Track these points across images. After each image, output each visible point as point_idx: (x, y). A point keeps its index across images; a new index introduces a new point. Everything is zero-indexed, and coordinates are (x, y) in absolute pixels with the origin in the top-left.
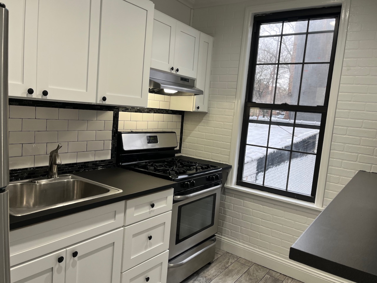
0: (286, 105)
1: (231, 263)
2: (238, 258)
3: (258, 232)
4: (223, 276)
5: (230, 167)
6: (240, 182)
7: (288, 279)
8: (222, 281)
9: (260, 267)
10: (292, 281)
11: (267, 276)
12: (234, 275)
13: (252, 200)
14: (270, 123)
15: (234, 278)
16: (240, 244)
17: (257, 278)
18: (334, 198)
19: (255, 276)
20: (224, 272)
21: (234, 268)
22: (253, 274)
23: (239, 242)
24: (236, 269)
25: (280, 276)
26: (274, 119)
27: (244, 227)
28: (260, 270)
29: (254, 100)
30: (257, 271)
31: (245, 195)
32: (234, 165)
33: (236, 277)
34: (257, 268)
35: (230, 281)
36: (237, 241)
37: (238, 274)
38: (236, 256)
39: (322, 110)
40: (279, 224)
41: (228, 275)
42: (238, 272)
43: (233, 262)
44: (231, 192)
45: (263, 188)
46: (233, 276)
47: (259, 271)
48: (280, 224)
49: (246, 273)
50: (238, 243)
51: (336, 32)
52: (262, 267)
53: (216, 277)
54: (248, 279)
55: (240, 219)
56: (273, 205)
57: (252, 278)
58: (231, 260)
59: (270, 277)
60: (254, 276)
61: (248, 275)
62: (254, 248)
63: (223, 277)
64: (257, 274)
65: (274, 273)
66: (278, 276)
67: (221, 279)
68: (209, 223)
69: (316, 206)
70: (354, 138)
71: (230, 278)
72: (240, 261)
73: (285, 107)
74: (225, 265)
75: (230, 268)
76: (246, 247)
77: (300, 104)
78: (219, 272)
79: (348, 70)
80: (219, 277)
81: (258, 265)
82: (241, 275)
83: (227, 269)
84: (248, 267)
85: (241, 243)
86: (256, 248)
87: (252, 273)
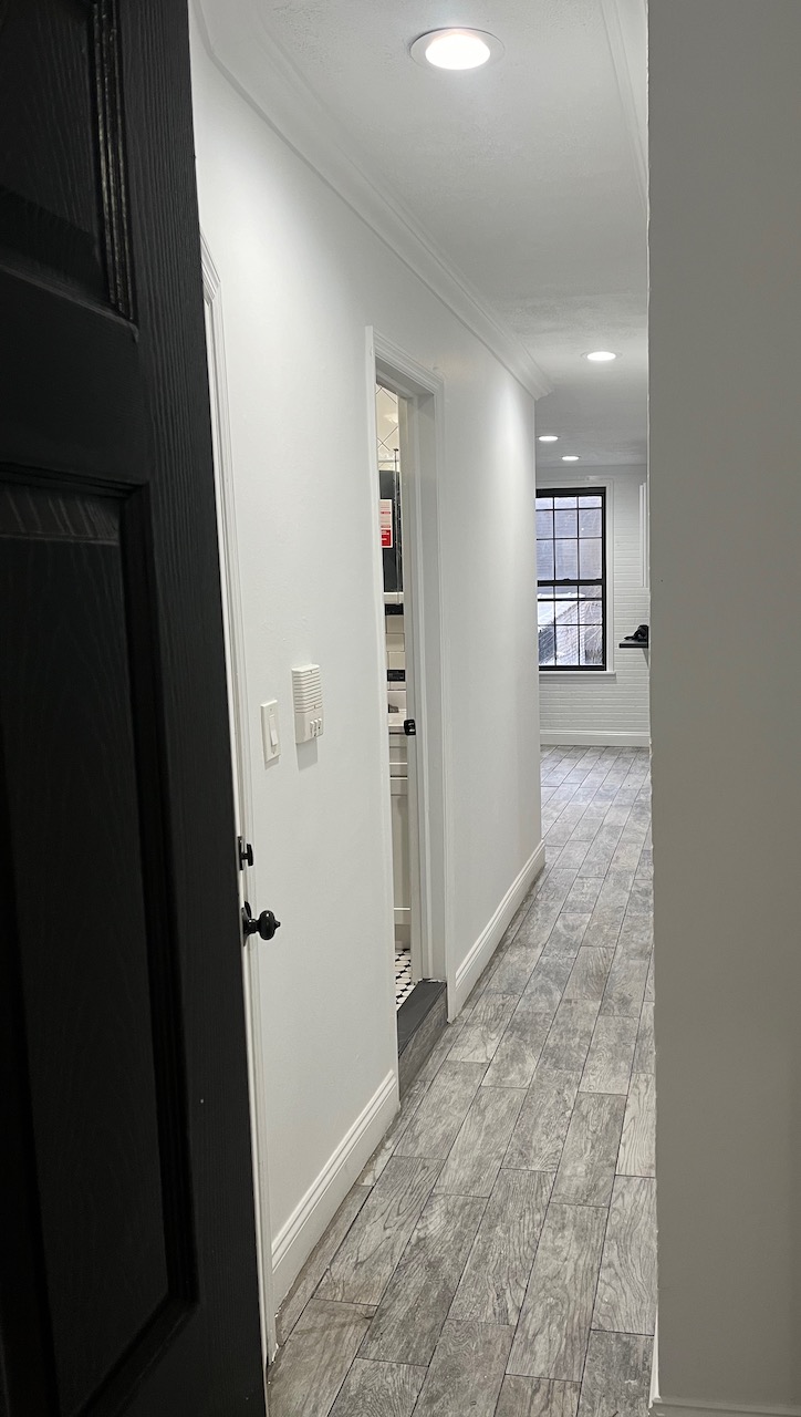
14: (554, 600)
39: (602, 582)
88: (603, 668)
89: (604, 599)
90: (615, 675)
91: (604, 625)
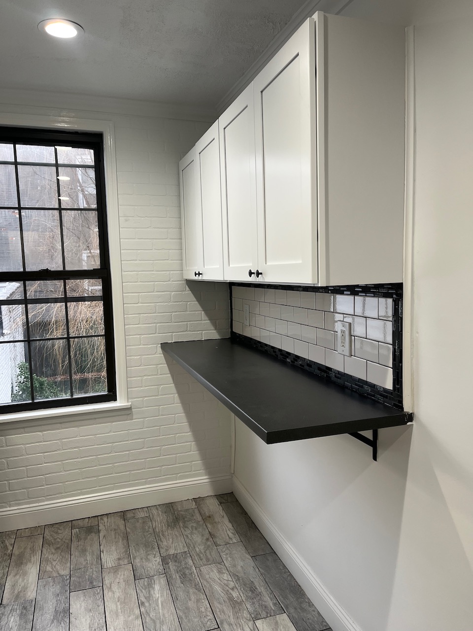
0: (46, 271)
1: (11, 544)
3: (42, 475)
4: (15, 569)
7: (102, 520)
8: (20, 575)
9: (57, 526)
10: (108, 518)
11: (74, 531)
12: (31, 557)
13: (22, 430)
14: (26, 302)
15: (35, 562)
17: (64, 542)
19: (60, 540)
20: (12, 564)
21: (22, 550)
22: (55, 539)
24: (25, 548)
25: (90, 521)
27: (14, 479)
28: (60, 529)
30: (57, 533)
33: (35, 558)
34: (53, 529)
35: (32, 569)
36: (7, 507)
37: (36, 553)
38: (10, 532)
39: (103, 273)
40: (72, 448)
41: (22, 563)
42: (33, 551)
43: (13, 543)
46: (30, 561)
47: (59, 531)
48: (75, 448)
49: (44, 545)
50: (9, 509)
51: (98, 168)
52: (59, 524)
53: (5, 577)
54: (53, 551)
55: (5, 469)
56: (59, 425)
57: (58, 546)
58: (6, 541)
59: (79, 531)
60: (58, 542)
61: (50, 546)
62: (39, 503)
63: (18, 570)
64: (60, 536)
65: (80, 522)
66: (88, 522)
67: (16, 575)
69: (120, 403)
70: (149, 306)
71: (29, 565)
72: (21, 534)
73: (45, 275)
74: (5, 554)
75: (16, 552)
77: (67, 269)
78: (5, 567)
79: (126, 221)
80: (12, 574)
81: (52, 525)
82: (40, 552)
83: (13, 557)
84: (42, 536)
85: (13, 506)
87: (52, 541)
88: (112, 397)
89: (107, 298)
90: (131, 408)
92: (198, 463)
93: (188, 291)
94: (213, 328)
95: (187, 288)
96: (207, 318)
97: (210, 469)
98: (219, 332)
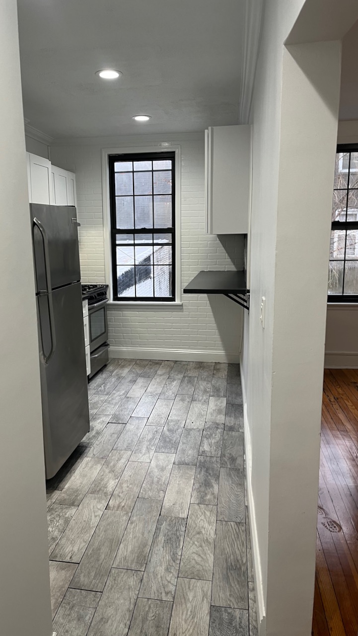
0: (145, 229)
2: (125, 360)
5: (107, 286)
6: (116, 298)
10: (167, 361)
13: (129, 309)
14: (134, 245)
16: (124, 349)
18: (195, 276)
22: (140, 363)
23: (123, 346)
26: (137, 242)
27: (125, 334)
29: (118, 227)
31: (124, 307)
32: (110, 284)
39: (172, 231)
43: (122, 361)
44: (110, 307)
45: (136, 299)
51: (173, 170)
52: (144, 360)
55: (122, 328)
61: (137, 365)
63: (121, 369)
65: (154, 361)
68: (104, 331)
69: (177, 303)
73: (144, 231)
76: (130, 349)
77: (155, 227)
79: (185, 200)
80: (118, 369)
82: (132, 365)
86: (137, 347)
88: (173, 299)
89: (173, 245)
90: (182, 305)
91: (173, 264)
92: (219, 342)
93: (218, 241)
94: (232, 264)
95: (218, 239)
96: (229, 258)
97: (226, 347)
98: (236, 267)
